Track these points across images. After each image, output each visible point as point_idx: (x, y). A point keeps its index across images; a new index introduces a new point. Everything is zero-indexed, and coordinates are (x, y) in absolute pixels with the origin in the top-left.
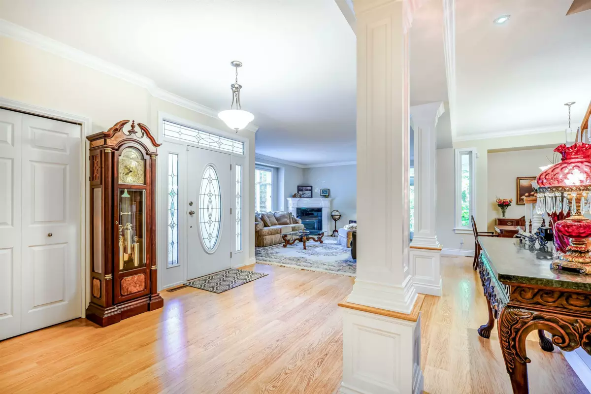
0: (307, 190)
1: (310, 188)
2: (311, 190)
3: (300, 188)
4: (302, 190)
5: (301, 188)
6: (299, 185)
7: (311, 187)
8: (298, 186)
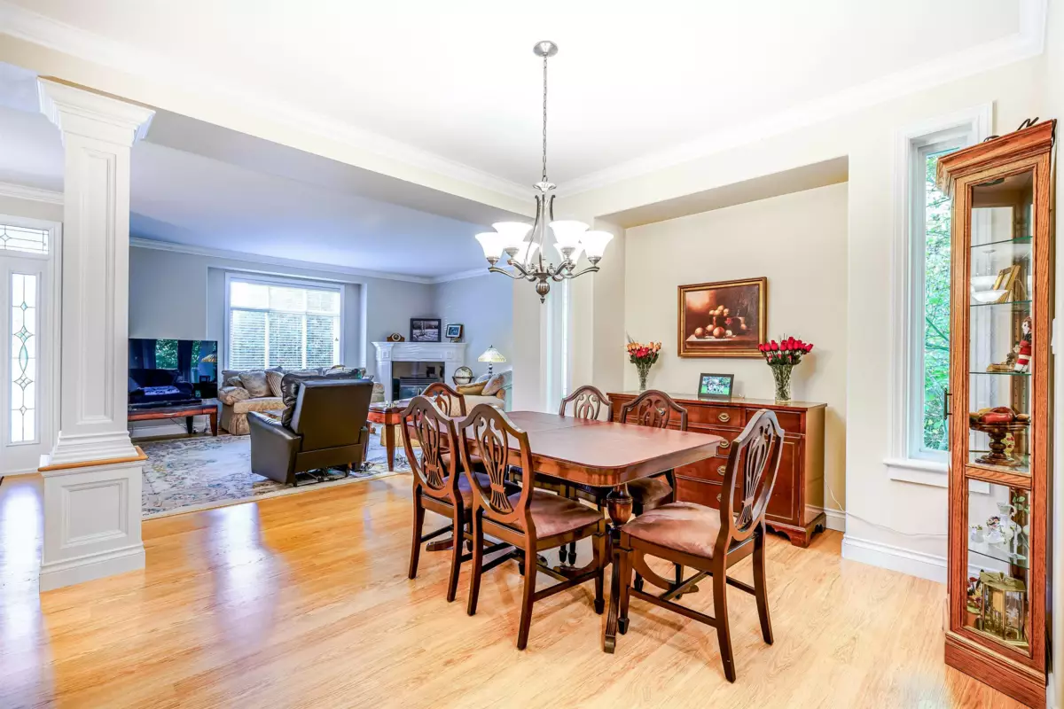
0: (430, 327)
1: (436, 323)
2: (439, 327)
3: (415, 324)
4: (419, 328)
5: (418, 323)
6: (415, 316)
7: (439, 321)
8: (412, 320)
